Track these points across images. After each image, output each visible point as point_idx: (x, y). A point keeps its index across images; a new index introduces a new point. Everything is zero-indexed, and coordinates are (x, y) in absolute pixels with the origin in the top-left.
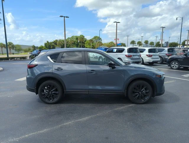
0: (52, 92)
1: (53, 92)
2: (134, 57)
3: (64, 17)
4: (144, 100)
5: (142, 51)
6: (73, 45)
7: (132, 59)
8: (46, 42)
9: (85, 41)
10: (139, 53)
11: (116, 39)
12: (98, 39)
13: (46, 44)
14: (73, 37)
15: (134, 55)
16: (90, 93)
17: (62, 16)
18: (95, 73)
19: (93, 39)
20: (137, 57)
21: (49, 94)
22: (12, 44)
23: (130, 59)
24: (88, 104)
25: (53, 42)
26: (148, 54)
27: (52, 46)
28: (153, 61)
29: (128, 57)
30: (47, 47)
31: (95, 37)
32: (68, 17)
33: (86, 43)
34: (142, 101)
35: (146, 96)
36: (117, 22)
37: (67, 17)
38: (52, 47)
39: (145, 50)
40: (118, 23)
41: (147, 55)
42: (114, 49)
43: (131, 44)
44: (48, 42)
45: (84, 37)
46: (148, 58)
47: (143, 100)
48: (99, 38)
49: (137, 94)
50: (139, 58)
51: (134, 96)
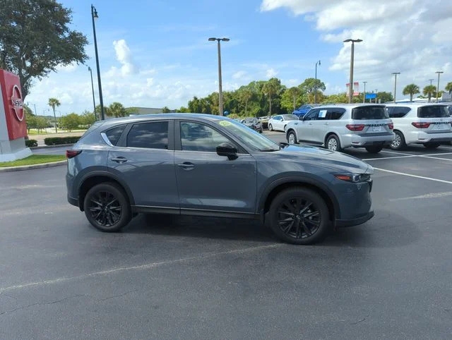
0: (109, 207)
1: (111, 208)
2: (371, 130)
3: (219, 40)
4: (309, 236)
5: (401, 113)
6: (252, 104)
7: (362, 135)
8: (192, 99)
9: (282, 92)
10: (386, 118)
11: (351, 84)
12: (315, 84)
13: (191, 104)
14: (252, 83)
15: (369, 126)
16: (182, 213)
17: (214, 39)
18: (191, 169)
19: (302, 85)
20: (380, 130)
21: (103, 211)
22: (121, 106)
23: (359, 135)
24: (178, 237)
25: (207, 99)
26: (417, 119)
27: (205, 107)
28: (432, 139)
29: (354, 129)
30: (195, 110)
31: (308, 82)
32: (228, 40)
33: (283, 96)
34: (303, 237)
35: (313, 225)
36: (353, 41)
37: (224, 40)
38: (204, 110)
39: (408, 109)
40: (356, 41)
41: (414, 124)
42: (321, 111)
43: (404, 93)
44: (196, 98)
45: (280, 82)
46: (417, 132)
47: (306, 236)
48: (319, 84)
49: (291, 219)
50: (385, 131)
51: (282, 225)
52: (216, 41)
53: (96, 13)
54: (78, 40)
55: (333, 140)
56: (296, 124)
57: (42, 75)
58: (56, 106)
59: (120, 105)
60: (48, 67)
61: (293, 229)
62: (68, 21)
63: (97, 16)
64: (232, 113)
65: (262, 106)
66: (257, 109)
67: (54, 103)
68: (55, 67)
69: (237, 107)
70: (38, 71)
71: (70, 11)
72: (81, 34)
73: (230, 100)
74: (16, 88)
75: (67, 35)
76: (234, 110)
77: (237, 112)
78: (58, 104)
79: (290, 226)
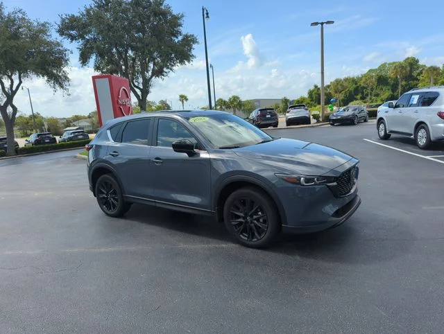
0: (111, 195)
3: (322, 24)
4: (258, 240)
9: (420, 73)
14: (384, 65)
17: (316, 24)
18: (160, 164)
30: (314, 98)
32: (333, 22)
33: (421, 77)
34: (253, 240)
37: (328, 22)
44: (316, 87)
45: (417, 61)
47: (256, 239)
49: (242, 220)
51: (235, 225)
52: (320, 25)
53: (207, 14)
54: (189, 41)
55: (423, 130)
56: (387, 112)
57: (163, 75)
58: (184, 101)
59: (238, 98)
60: (168, 68)
61: (244, 231)
62: (180, 25)
63: (208, 17)
64: (356, 99)
65: (393, 91)
66: (388, 93)
67: (183, 98)
68: (174, 68)
69: (363, 93)
70: (159, 72)
71: (182, 16)
72: (193, 36)
73: (354, 86)
74: (124, 89)
75: (180, 38)
76: (359, 97)
77: (363, 98)
78: (187, 100)
79: (242, 227)
